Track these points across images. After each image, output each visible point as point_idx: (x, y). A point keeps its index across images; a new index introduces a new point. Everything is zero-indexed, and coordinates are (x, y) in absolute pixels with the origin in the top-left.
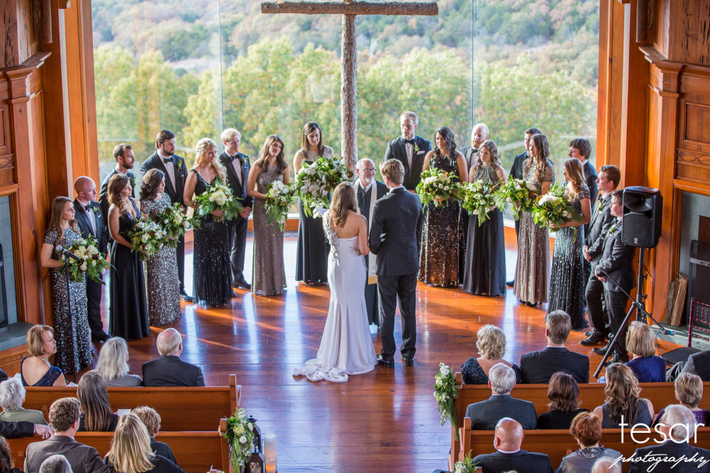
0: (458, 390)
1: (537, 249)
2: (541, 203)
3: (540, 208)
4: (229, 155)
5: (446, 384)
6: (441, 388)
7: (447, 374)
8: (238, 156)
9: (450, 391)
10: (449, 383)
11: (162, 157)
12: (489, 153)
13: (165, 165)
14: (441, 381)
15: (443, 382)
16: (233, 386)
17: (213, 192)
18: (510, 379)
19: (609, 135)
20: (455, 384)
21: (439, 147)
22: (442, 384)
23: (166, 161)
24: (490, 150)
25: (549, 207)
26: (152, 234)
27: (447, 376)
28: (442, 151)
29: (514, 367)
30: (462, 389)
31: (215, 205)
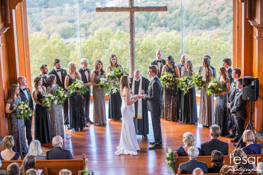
1: (208, 104)
2: (209, 87)
3: (209, 89)
4: (83, 69)
8: (87, 70)
9: (172, 159)
10: (172, 156)
11: (56, 70)
12: (189, 65)
13: (57, 73)
14: (169, 155)
16: (84, 159)
17: (76, 83)
18: (197, 153)
19: (238, 58)
20: (175, 156)
23: (58, 71)
24: (190, 64)
25: (212, 88)
27: (171, 153)
28: (169, 65)
30: (177, 159)
31: (77, 89)
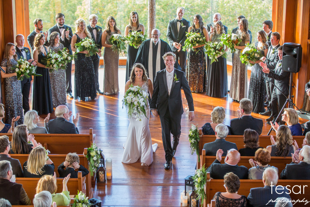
0: (200, 137)
1: (241, 74)
2: (243, 53)
3: (243, 55)
5: (194, 134)
6: (192, 136)
7: (195, 129)
8: (96, 28)
9: (196, 138)
10: (196, 134)
11: (58, 26)
12: (220, 27)
14: (192, 133)
15: (193, 133)
16: (91, 134)
17: (83, 41)
18: (226, 132)
19: (278, 20)
20: (199, 135)
21: (195, 24)
22: (192, 134)
23: (60, 28)
24: (220, 25)
25: (247, 54)
26: (56, 59)
27: (195, 130)
28: (196, 26)
29: (228, 126)
30: (202, 137)
